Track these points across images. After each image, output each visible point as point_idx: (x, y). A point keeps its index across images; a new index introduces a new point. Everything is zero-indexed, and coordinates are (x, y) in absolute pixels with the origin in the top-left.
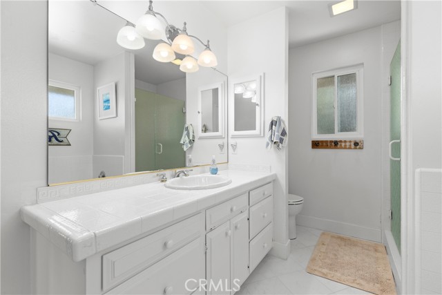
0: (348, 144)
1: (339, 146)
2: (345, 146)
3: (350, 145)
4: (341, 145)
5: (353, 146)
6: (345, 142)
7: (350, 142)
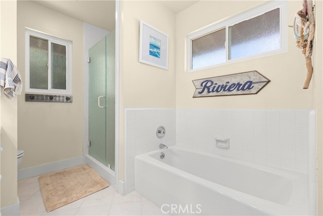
0: (61, 98)
1: (54, 100)
2: (59, 100)
3: (63, 100)
4: (56, 99)
5: (65, 100)
6: (59, 96)
7: (63, 97)
